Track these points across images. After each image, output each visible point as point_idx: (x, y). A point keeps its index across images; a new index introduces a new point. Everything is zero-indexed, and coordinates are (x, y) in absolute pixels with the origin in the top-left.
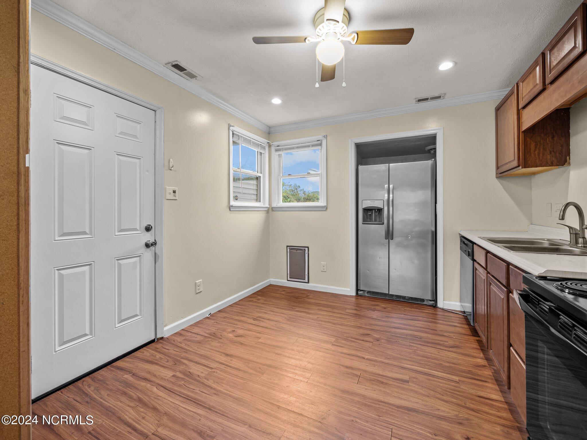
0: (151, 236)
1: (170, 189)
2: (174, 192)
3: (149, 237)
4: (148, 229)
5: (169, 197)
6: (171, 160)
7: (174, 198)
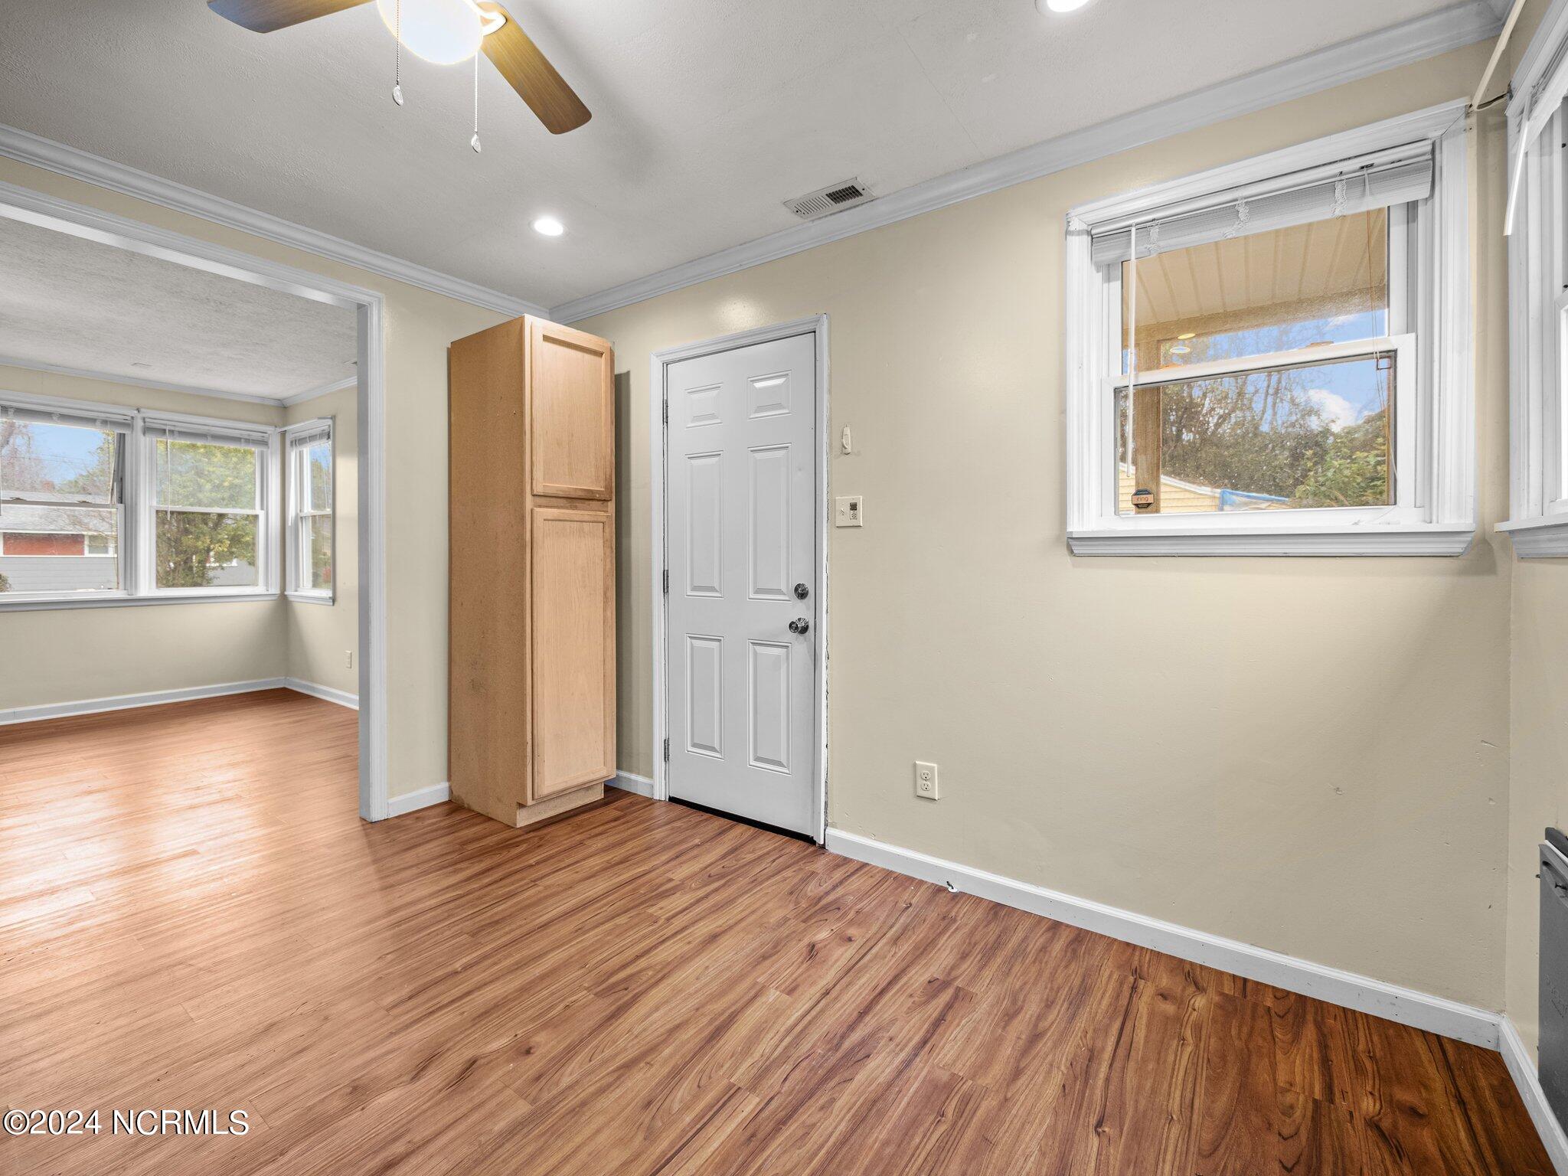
0: (808, 609)
1: (843, 502)
2: (854, 507)
3: (800, 611)
4: (801, 593)
5: (842, 521)
6: (847, 431)
7: (854, 523)
